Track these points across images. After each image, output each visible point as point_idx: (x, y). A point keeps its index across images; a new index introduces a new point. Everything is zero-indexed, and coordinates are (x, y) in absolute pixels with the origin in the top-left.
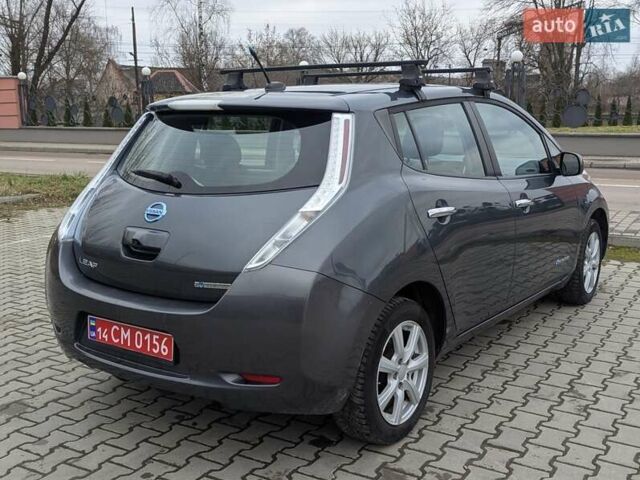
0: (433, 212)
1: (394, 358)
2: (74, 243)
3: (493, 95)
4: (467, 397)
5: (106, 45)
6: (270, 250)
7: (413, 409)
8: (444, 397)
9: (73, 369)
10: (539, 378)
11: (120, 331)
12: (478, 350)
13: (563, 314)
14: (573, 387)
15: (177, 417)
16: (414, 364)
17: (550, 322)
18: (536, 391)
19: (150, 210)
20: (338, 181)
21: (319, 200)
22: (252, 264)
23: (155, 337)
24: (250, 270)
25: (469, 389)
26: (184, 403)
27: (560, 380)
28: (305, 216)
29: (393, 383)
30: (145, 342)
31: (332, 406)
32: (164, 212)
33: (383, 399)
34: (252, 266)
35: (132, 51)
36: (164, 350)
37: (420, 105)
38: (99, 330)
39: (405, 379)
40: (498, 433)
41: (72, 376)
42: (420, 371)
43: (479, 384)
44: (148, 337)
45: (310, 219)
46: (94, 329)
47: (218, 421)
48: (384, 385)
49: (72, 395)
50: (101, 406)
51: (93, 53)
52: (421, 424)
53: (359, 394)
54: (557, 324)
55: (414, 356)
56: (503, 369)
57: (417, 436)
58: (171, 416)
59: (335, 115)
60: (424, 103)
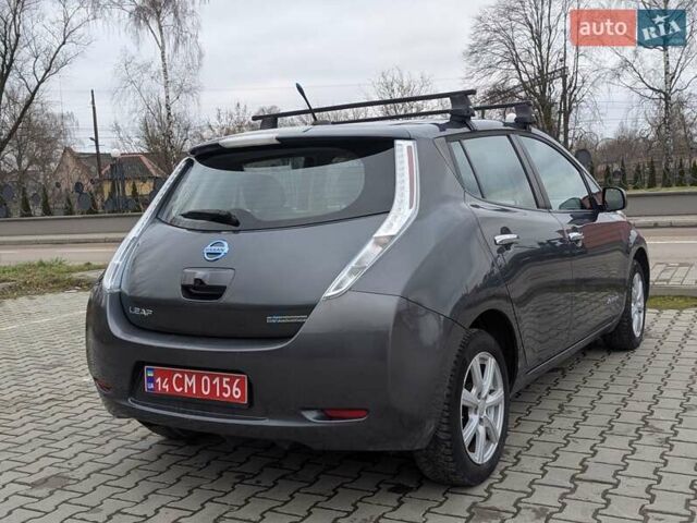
0: (499, 238)
1: (474, 391)
2: (120, 293)
3: (534, 130)
4: (541, 438)
5: (62, 133)
6: (346, 279)
7: (493, 448)
8: (517, 440)
9: (107, 442)
10: (610, 418)
11: (183, 377)
12: (537, 396)
13: (615, 360)
14: (647, 423)
15: (237, 477)
16: (491, 399)
17: (603, 366)
18: (611, 428)
19: (209, 248)
20: (407, 206)
21: (392, 224)
22: (330, 292)
23: (225, 380)
24: (328, 298)
25: (540, 431)
26: (241, 464)
27: (632, 416)
28: (378, 243)
29: (474, 418)
30: (213, 387)
31: (418, 442)
32: (226, 249)
33: (467, 435)
34: (329, 294)
35: (94, 137)
36: (237, 393)
37: (473, 135)
38: (159, 380)
39: (485, 414)
40: (584, 469)
41: (108, 449)
42: (496, 407)
43: (550, 426)
44: (217, 380)
45: (383, 245)
46: (151, 380)
47: (283, 477)
48: (466, 420)
49: (114, 466)
50: (149, 474)
51: (49, 141)
52: (501, 466)
53: (445, 428)
54: (613, 368)
55: (491, 392)
56: (570, 412)
57: (500, 477)
58: (230, 477)
59: (397, 142)
60: (475, 133)
